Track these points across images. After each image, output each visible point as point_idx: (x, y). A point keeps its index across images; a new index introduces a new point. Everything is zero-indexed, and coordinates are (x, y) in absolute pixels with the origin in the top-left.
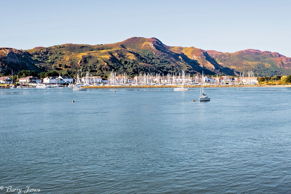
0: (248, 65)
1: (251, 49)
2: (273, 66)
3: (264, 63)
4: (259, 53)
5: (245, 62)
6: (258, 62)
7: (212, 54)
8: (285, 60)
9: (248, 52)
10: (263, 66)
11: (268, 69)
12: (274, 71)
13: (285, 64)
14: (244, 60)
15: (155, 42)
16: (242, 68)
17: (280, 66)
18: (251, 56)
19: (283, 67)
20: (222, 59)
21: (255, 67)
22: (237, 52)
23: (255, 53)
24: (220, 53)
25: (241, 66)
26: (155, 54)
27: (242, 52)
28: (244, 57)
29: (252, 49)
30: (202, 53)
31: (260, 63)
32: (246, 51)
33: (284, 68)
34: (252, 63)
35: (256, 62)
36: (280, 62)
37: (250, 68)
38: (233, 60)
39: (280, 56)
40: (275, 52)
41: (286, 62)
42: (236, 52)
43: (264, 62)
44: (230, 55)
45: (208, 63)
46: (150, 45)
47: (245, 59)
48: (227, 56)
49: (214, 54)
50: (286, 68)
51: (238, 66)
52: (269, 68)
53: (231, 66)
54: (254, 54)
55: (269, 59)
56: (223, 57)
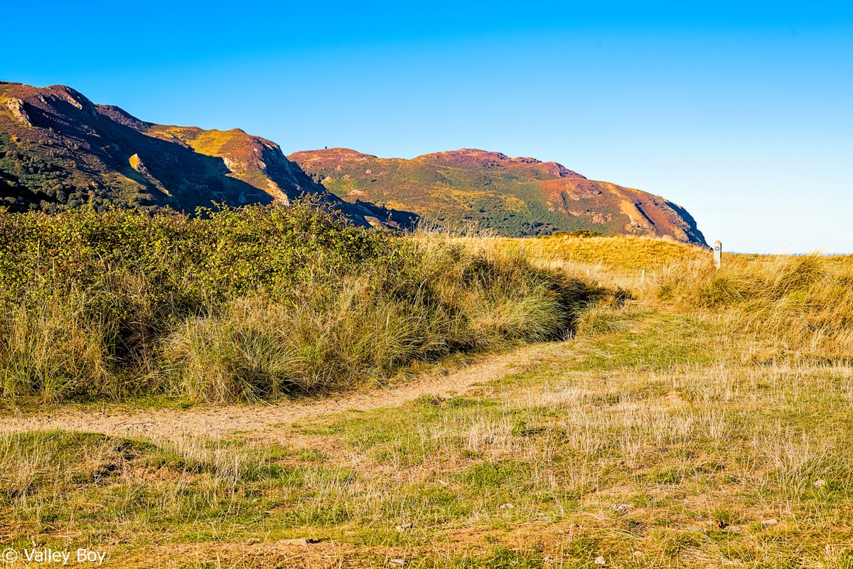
0: (447, 200)
1: (474, 150)
2: (533, 206)
3: (503, 197)
4: (495, 164)
5: (440, 191)
6: (485, 190)
7: (334, 161)
8: (573, 189)
9: (460, 159)
10: (499, 205)
11: (511, 216)
12: (531, 222)
13: (574, 201)
14: (438, 182)
15: (43, 100)
16: (423, 208)
17: (556, 205)
18: (466, 171)
19: (566, 209)
20: (364, 177)
21: (470, 209)
22: (421, 156)
23: (482, 162)
24: (365, 158)
25: (423, 202)
26: (15, 138)
27: (439, 156)
28: (442, 172)
29: (478, 150)
30: (256, 150)
31: (490, 195)
32: (454, 154)
33: (569, 213)
34: (464, 194)
35: (477, 193)
36: (558, 195)
37: (453, 210)
38: (400, 183)
39: (564, 173)
40: (550, 163)
41: (575, 193)
42: (419, 157)
43: (505, 192)
44: (394, 164)
45: (269, 185)
46: (11, 107)
47: (443, 179)
48: (384, 170)
49: (342, 160)
50: (575, 214)
51: (413, 201)
52: (518, 211)
53: (390, 202)
54: (477, 165)
55: (523, 183)
56: (368, 171)
